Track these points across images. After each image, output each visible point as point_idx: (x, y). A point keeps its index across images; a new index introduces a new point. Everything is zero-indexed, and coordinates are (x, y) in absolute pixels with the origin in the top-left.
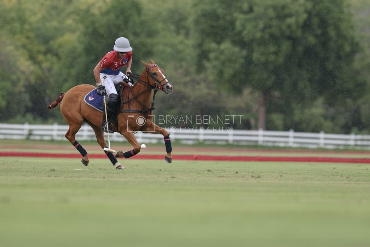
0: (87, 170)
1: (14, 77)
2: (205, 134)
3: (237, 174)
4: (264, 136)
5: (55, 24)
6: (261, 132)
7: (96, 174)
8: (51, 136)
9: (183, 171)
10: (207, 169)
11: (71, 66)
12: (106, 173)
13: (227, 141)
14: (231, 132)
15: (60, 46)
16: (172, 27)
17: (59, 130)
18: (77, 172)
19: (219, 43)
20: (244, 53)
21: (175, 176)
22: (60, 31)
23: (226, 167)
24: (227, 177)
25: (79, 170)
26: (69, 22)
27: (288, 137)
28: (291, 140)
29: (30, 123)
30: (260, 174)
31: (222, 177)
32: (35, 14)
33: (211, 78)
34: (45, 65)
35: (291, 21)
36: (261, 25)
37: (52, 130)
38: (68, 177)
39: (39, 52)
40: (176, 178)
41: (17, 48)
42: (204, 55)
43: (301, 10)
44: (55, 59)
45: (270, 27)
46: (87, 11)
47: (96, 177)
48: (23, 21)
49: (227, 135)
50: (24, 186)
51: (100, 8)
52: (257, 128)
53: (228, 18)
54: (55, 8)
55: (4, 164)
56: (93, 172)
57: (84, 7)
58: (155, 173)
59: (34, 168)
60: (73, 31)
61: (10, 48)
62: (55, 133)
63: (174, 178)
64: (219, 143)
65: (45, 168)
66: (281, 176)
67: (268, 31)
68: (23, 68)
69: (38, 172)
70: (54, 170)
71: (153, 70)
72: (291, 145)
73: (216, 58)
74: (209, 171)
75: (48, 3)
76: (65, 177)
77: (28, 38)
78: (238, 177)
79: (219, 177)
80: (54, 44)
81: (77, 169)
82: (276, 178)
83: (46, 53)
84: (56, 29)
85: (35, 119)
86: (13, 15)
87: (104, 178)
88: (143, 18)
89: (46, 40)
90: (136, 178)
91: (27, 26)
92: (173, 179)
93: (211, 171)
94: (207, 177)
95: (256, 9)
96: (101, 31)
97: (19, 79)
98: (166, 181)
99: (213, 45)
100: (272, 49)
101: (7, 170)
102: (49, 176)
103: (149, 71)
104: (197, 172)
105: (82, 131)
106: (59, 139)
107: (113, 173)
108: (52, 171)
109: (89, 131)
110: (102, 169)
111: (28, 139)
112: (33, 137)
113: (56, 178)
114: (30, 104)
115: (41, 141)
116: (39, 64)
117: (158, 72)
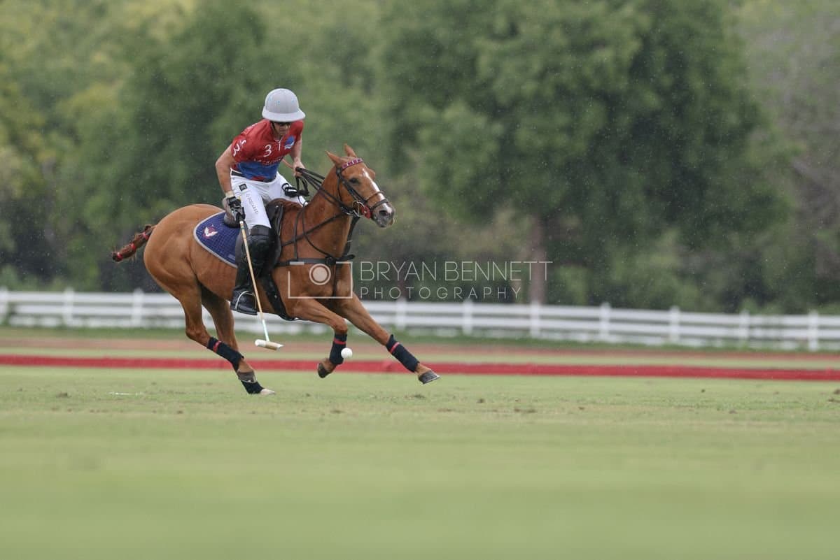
0: (142, 396)
2: (409, 314)
3: (482, 404)
4: (543, 317)
5: (67, 62)
6: (536, 309)
7: (162, 404)
8: (59, 317)
9: (359, 397)
10: (415, 394)
11: (105, 159)
12: (185, 402)
13: (459, 328)
14: (468, 308)
15: (79, 113)
16: (335, 71)
17: (77, 304)
18: (119, 399)
19: (440, 106)
20: (498, 128)
21: (340, 408)
22: (78, 79)
23: (458, 388)
24: (459, 411)
25: (122, 394)
26: (100, 58)
27: (596, 319)
28: (604, 326)
29: (12, 289)
30: (535, 404)
31: (449, 410)
32: (21, 39)
33: (423, 185)
34: (46, 156)
35: (604, 56)
36: (536, 65)
37: (61, 304)
38: (98, 411)
39: (32, 127)
40: (343, 412)
42: (405, 135)
43: (628, 31)
44: (67, 143)
45: (556, 69)
46: (142, 33)
47: (161, 411)
49: (460, 315)
51: (170, 27)
52: (526, 300)
53: (461, 49)
54: (66, 26)
56: (155, 400)
57: (132, 24)
58: (297, 402)
59: (21, 390)
60: (108, 79)
62: (67, 311)
63: (338, 412)
64: (441, 333)
65: (45, 391)
66: (581, 409)
67: (552, 78)
69: (30, 400)
70: (66, 395)
71: (352, 172)
72: (604, 337)
73: (435, 142)
74: (418, 396)
75: (52, 14)
76: (92, 411)
77: (6, 94)
78: (484, 411)
79: (440, 410)
80: (65, 109)
81: (118, 392)
82: (570, 413)
83: (46, 129)
84: (70, 74)
85: (22, 278)
87: (180, 412)
88: (267, 48)
89: (47, 99)
90: (254, 413)
91: (4, 68)
92: (336, 415)
93: (423, 397)
94: (414, 411)
95: (523, 29)
96: (173, 78)
98: (322, 420)
99: (427, 112)
100: (562, 119)
102: (54, 409)
103: (343, 173)
104: (392, 400)
105: (129, 305)
106: (78, 323)
107: (200, 403)
108: (61, 399)
109: (146, 306)
110: (177, 393)
111: (6, 324)
112: (17, 321)
113: (72, 413)
114: (9, 244)
115: (37, 328)
116: (31, 153)
117: (361, 175)
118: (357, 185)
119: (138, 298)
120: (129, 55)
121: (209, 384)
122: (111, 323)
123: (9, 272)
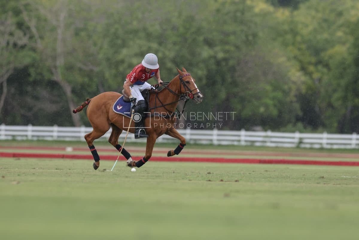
0: (355, 178)
1: (286, 87)
5: (325, 36)
8: (321, 144)
11: (341, 76)
15: (331, 57)
17: (328, 139)
18: (346, 179)
22: (330, 43)
25: (347, 177)
26: (340, 34)
29: (301, 132)
32: (307, 26)
34: (316, 76)
37: (321, 139)
38: (337, 184)
39: (310, 63)
41: (289, 59)
44: (325, 70)
48: (294, 32)
50: (294, 192)
54: (325, 21)
55: (274, 171)
57: (354, 19)
59: (304, 175)
60: (344, 43)
61: (282, 60)
62: (324, 141)
65: (314, 175)
68: (294, 79)
69: (308, 179)
70: (323, 177)
71: (186, 79)
75: (320, 15)
76: (334, 184)
77: (300, 49)
80: (325, 55)
81: (345, 176)
83: (316, 64)
84: (326, 41)
85: (305, 128)
86: (286, 27)
89: (317, 51)
91: (299, 38)
97: (290, 89)
101: (278, 177)
102: (318, 183)
103: (183, 79)
105: (351, 139)
106: (329, 147)
108: (321, 179)
109: (358, 139)
111: (298, 147)
112: (303, 146)
113: (326, 185)
114: (300, 113)
115: (311, 149)
116: (310, 74)
117: (190, 80)
118: (188, 84)
119: (354, 136)
120: (352, 33)
122: (342, 147)
123: (300, 125)
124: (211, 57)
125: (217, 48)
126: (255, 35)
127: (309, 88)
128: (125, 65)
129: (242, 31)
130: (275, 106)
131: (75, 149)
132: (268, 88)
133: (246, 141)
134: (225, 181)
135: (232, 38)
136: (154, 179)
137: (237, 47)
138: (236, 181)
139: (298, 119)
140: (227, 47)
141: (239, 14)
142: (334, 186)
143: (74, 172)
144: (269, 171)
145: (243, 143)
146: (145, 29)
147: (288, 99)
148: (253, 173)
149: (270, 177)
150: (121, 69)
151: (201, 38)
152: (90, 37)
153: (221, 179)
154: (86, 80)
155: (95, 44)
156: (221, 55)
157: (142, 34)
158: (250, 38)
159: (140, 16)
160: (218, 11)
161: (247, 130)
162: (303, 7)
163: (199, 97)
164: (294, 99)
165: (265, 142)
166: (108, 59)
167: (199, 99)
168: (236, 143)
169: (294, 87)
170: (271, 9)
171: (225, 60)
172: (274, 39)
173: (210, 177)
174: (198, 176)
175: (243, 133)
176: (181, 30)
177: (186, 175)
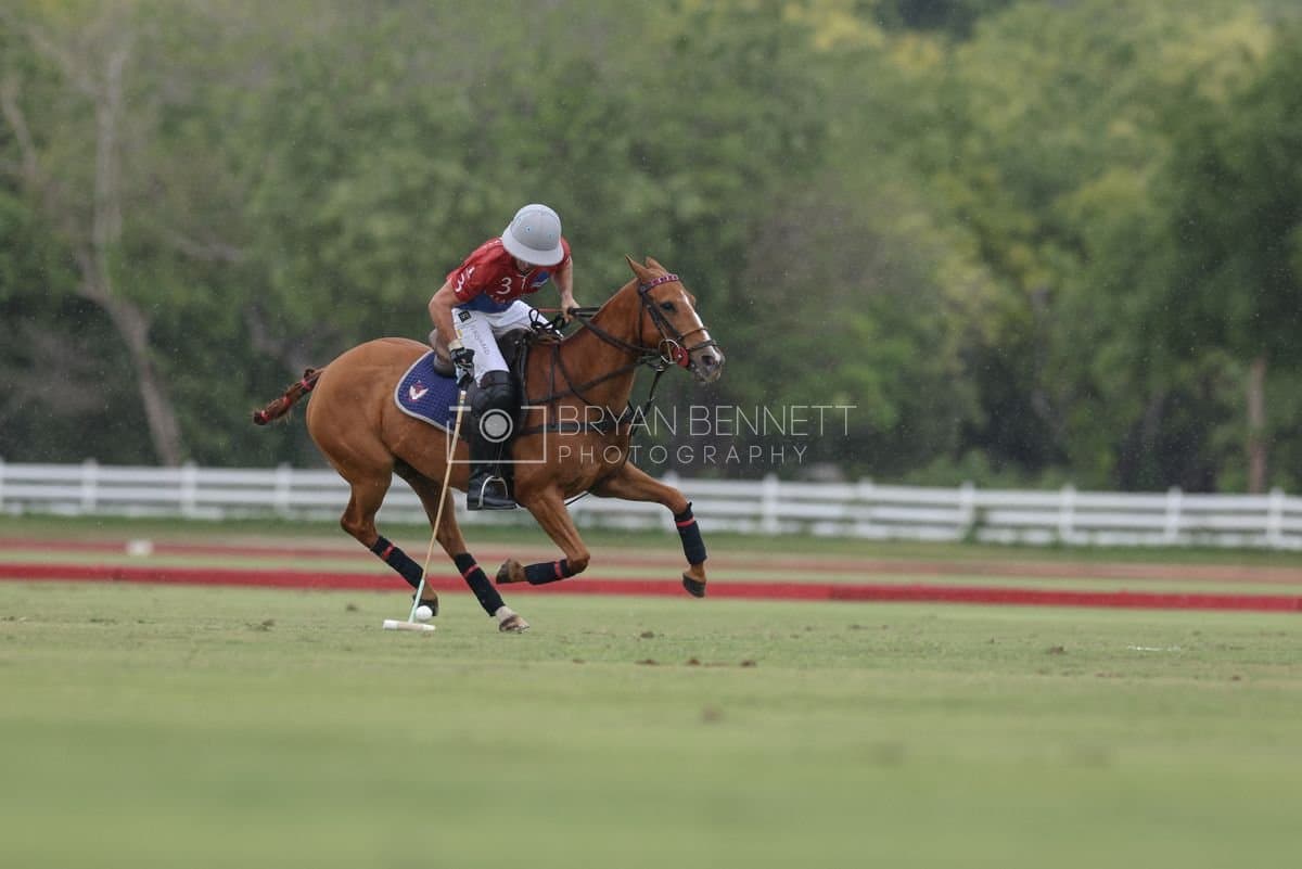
0: (1177, 653)
1: (926, 323)
5: (1071, 135)
7: (1207, 665)
8: (1053, 529)
11: (1127, 284)
12: (1247, 662)
15: (1089, 213)
17: (1079, 510)
18: (1142, 657)
22: (1089, 162)
25: (1147, 649)
26: (1122, 128)
29: (980, 485)
32: (1002, 100)
34: (1037, 281)
37: (1055, 509)
38: (1110, 676)
39: (1015, 236)
41: (938, 223)
44: (1069, 261)
46: (1187, 89)
47: (1206, 677)
48: (959, 125)
50: (955, 705)
51: (1230, 81)
54: (1072, 80)
55: (885, 627)
56: (1198, 658)
57: (1173, 76)
59: (992, 641)
60: (1135, 162)
61: (913, 222)
62: (1066, 519)
65: (1029, 643)
68: (957, 292)
69: (1006, 657)
70: (1060, 650)
71: (664, 293)
75: (1051, 61)
76: (1101, 675)
77: (977, 185)
80: (1069, 207)
81: (1141, 646)
83: (1037, 239)
84: (1076, 153)
85: (996, 469)
86: (928, 104)
87: (1236, 678)
89: (1040, 192)
91: (974, 145)
96: (1235, 160)
97: (943, 328)
101: (896, 650)
102: (1042, 672)
103: (652, 293)
105: (1161, 512)
106: (1081, 539)
107: (1269, 663)
108: (1055, 654)
109: (1186, 512)
110: (1232, 648)
111: (970, 540)
112: (987, 535)
113: (1069, 679)
114: (979, 418)
115: (1018, 547)
116: (1011, 275)
117: (678, 300)
118: (670, 312)
119: (1175, 500)
120: (1167, 125)
121: (1283, 634)
122: (1131, 540)
123: (977, 459)
124: (653, 213)
125: (678, 182)
126: (815, 133)
127: (1012, 325)
128: (345, 241)
129: (769, 117)
130: (886, 389)
131: (159, 549)
132: (863, 324)
133: (783, 519)
134: (707, 665)
135: (732, 144)
136: (447, 656)
137: (751, 178)
138: (746, 664)
139: (972, 438)
140: (713, 178)
141: (756, 57)
142: (1101, 680)
143: (157, 632)
144: (866, 628)
145: (771, 527)
146: (417, 112)
147: (936, 366)
148: (808, 634)
149: (871, 650)
150: (329, 254)
151: (621, 144)
152: (214, 136)
153: (690, 655)
154: (202, 295)
155: (235, 166)
156: (691, 206)
157: (404, 129)
158: (798, 143)
159: (398, 61)
160: (681, 44)
161: (787, 476)
162: (988, 32)
163: (707, 359)
164: (958, 366)
165: (850, 521)
166: (281, 222)
167: (708, 368)
168: (745, 527)
169: (956, 323)
170: (873, 37)
171: (709, 222)
172: (886, 148)
173: (652, 649)
174: (608, 647)
175: (771, 488)
176: (549, 112)
177: (564, 641)
